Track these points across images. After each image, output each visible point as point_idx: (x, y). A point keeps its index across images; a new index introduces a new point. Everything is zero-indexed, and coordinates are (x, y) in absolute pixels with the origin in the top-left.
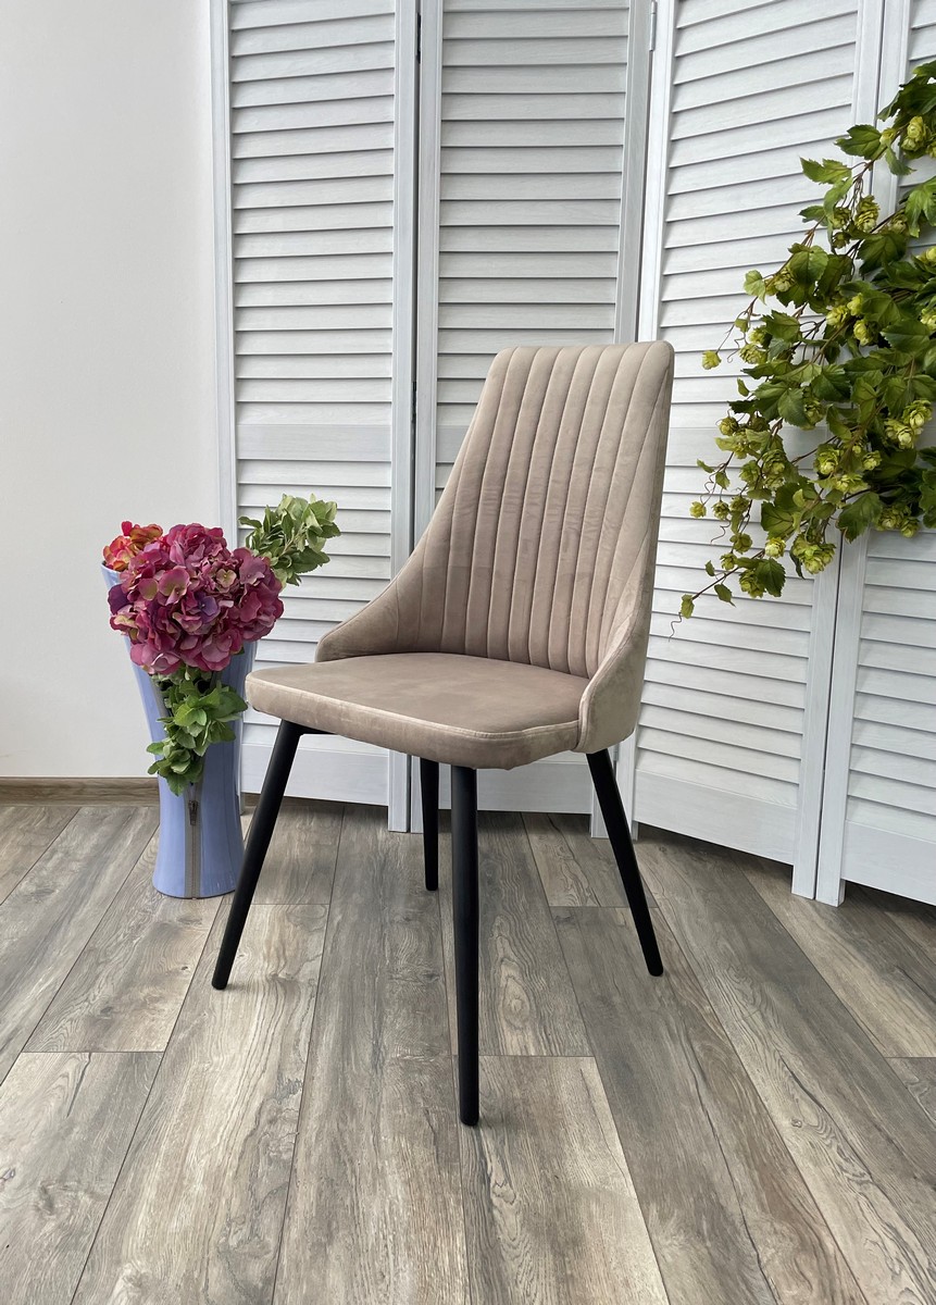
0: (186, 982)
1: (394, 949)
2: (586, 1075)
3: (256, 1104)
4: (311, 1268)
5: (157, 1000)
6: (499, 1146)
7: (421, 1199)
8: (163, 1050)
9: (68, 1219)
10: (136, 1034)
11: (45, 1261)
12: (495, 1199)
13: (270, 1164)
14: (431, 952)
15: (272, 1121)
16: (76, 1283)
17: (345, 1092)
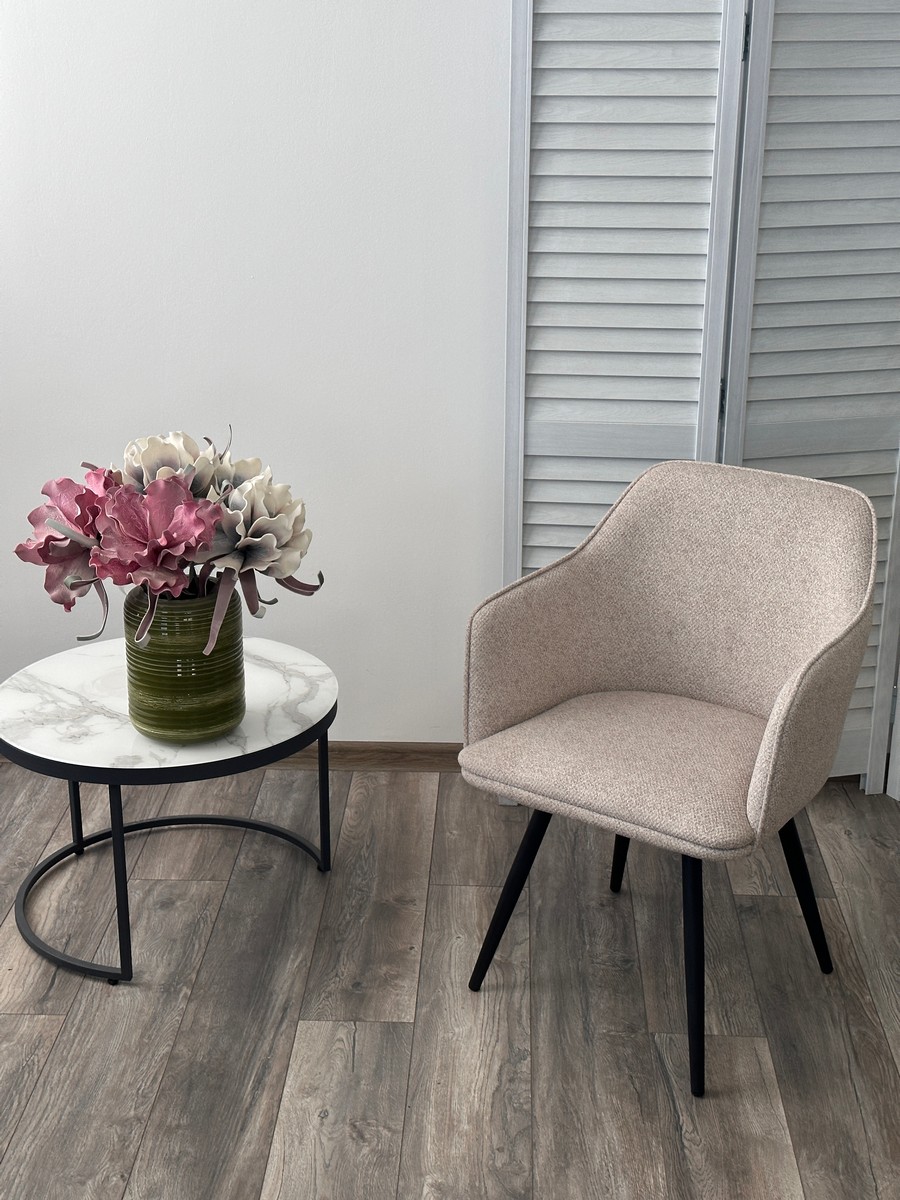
0: (415, 962)
1: (592, 934)
2: (759, 1052)
3: (496, 1067)
4: (556, 1182)
5: (396, 977)
6: (689, 1105)
7: (632, 1140)
8: (412, 1021)
9: (377, 1145)
10: (387, 1007)
11: (370, 1172)
12: (686, 1143)
13: (515, 1112)
14: (625, 938)
15: (511, 1080)
16: (395, 1187)
17: (565, 1058)
